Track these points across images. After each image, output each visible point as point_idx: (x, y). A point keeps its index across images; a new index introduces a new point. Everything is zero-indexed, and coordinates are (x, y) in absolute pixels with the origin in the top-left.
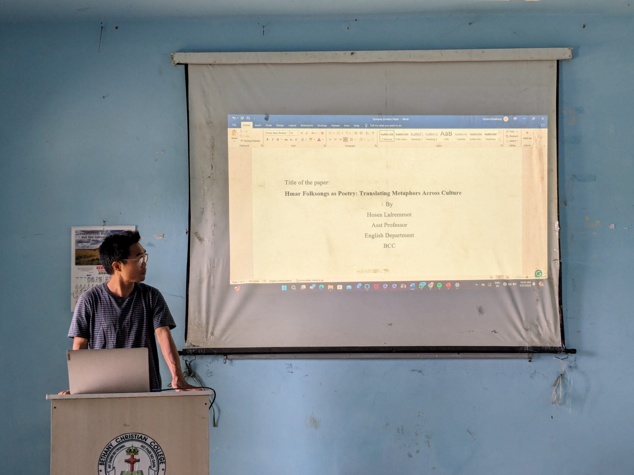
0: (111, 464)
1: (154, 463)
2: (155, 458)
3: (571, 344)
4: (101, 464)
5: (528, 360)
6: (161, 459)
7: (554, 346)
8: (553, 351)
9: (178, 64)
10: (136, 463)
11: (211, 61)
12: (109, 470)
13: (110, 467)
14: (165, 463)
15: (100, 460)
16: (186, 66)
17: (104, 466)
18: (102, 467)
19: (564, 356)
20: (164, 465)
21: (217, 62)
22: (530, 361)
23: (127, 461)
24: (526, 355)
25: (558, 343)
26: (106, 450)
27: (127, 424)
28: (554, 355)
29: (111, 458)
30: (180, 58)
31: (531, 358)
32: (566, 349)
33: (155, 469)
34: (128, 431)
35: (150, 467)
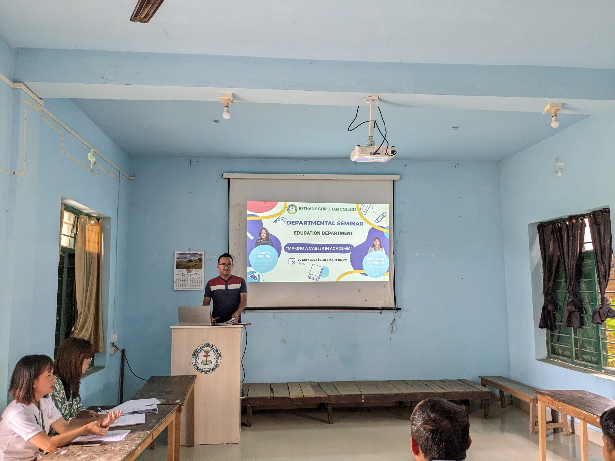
0: (198, 357)
1: (216, 357)
2: (217, 355)
3: (399, 306)
4: (193, 357)
5: (379, 313)
6: (220, 356)
7: (392, 307)
8: (391, 309)
9: (225, 178)
10: (209, 357)
11: (240, 177)
12: (196, 360)
13: (197, 359)
14: (221, 357)
15: (193, 356)
16: (229, 179)
17: (194, 358)
18: (193, 359)
19: (396, 311)
20: (221, 358)
21: (243, 178)
22: (381, 314)
23: (204, 356)
24: (379, 311)
25: (393, 306)
26: (195, 351)
27: (205, 340)
28: (392, 310)
29: (198, 354)
30: (226, 175)
31: (381, 312)
32: (396, 308)
33: (217, 359)
34: (205, 342)
35: (215, 359)
